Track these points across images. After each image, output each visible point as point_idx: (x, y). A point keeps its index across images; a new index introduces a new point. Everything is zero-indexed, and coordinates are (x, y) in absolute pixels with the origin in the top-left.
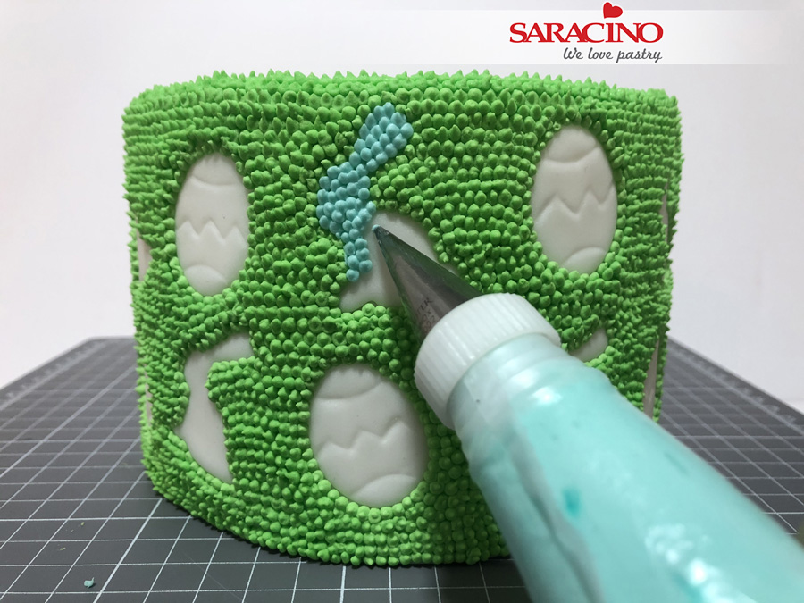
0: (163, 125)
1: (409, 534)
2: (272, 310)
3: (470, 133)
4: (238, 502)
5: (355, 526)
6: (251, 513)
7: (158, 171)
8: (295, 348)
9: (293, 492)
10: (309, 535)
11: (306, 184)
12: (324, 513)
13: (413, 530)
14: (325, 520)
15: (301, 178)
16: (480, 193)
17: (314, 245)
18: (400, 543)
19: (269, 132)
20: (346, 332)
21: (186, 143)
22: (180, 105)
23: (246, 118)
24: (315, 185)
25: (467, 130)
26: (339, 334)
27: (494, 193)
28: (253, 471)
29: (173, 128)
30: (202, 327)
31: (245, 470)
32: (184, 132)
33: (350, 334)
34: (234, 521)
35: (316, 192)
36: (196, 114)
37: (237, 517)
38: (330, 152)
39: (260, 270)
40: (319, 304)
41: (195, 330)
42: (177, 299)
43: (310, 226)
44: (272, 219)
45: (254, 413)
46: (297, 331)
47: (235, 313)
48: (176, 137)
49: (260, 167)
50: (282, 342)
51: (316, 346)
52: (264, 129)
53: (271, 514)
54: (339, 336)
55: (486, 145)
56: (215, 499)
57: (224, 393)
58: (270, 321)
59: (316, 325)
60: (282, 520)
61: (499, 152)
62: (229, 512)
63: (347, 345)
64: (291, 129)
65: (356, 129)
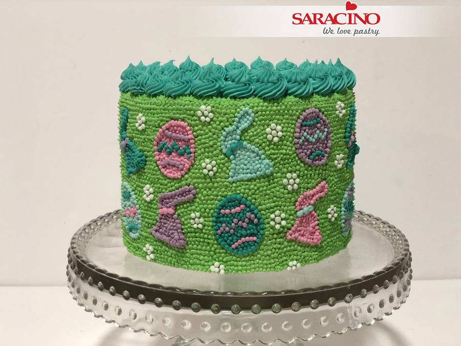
0: (157, 111)
2: (204, 180)
5: (235, 259)
6: (193, 258)
8: (213, 194)
13: (256, 260)
15: (216, 134)
20: (232, 188)
25: (274, 117)
28: (195, 242)
31: (191, 242)
36: (174, 109)
38: (227, 125)
40: (222, 178)
43: (219, 150)
44: (205, 148)
46: (213, 188)
48: (163, 117)
49: (200, 129)
51: (220, 193)
53: (202, 257)
54: (229, 189)
57: (183, 213)
58: (203, 184)
59: (221, 185)
60: (206, 259)
61: (284, 124)
63: (232, 192)
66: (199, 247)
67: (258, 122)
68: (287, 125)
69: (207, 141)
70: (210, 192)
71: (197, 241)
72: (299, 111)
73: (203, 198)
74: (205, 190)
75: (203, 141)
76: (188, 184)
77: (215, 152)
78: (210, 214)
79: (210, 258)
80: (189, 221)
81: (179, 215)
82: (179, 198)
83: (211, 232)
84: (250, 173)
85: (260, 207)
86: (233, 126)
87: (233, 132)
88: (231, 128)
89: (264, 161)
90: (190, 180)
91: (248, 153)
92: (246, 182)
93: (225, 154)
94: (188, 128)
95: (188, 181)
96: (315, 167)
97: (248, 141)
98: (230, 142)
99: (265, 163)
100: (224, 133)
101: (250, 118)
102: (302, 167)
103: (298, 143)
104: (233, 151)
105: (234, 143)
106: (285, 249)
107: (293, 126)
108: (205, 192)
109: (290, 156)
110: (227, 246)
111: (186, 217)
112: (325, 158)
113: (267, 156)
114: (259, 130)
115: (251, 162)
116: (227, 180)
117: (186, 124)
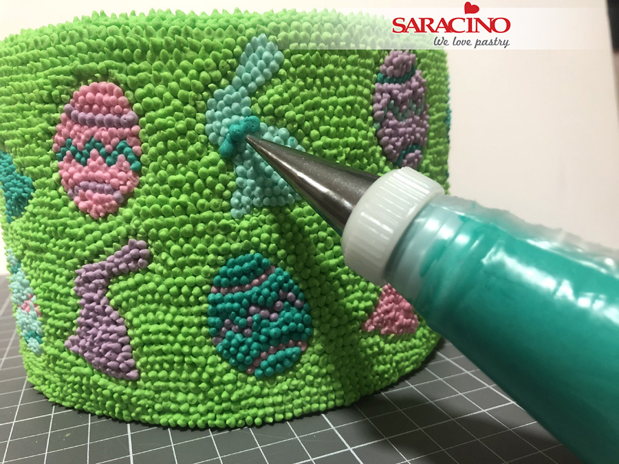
0: (43, 63)
1: (299, 391)
2: (169, 219)
3: (328, 58)
4: (147, 393)
5: (257, 393)
6: (160, 400)
7: (40, 106)
8: (194, 250)
9: (200, 374)
10: (217, 408)
11: (195, 106)
12: (229, 387)
13: (303, 387)
14: (231, 393)
15: (189, 101)
16: (339, 108)
17: (205, 159)
18: (293, 400)
19: (157, 63)
20: (239, 231)
21: (71, 78)
22: (60, 43)
23: (133, 51)
24: (204, 107)
25: (326, 56)
26: (233, 233)
27: (348, 107)
28: (161, 364)
29: (54, 65)
30: (100, 243)
31: (153, 364)
32: (66, 68)
33: (243, 232)
34: (145, 410)
35: (205, 113)
36: (80, 50)
37: (147, 406)
38: (216, 77)
39: (156, 185)
40: (214, 209)
41: (92, 246)
42: (70, 222)
43: (202, 143)
44: (165, 140)
45: (158, 313)
46: (195, 235)
47: (134, 227)
48: (58, 73)
49: (150, 94)
50: (182, 246)
51: (213, 246)
52: (152, 61)
53: (181, 397)
54: (233, 235)
55: (340, 69)
56: (124, 394)
57: (127, 299)
58: (169, 229)
59: (212, 228)
60: (192, 400)
61: (349, 75)
62: (139, 403)
63: (241, 242)
64: (179, 60)
65: (236, 56)
69: (169, 120)
70: (186, 246)
71: (166, 361)
73: (171, 262)
74: (176, 241)
75: (159, 121)
79: (201, 396)
81: (118, 305)
97: (271, 117)
98: (227, 121)
104: (236, 143)
105: (237, 123)
107: (367, 82)
108: (175, 247)
109: (365, 150)
116: (226, 214)
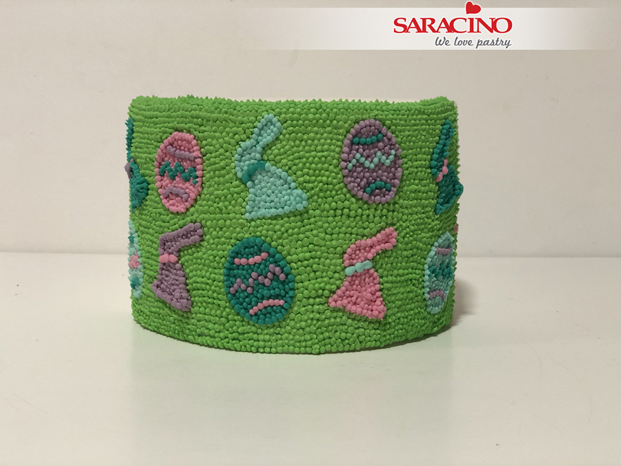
0: (159, 120)
1: (281, 335)
2: (213, 216)
3: (311, 130)
5: (254, 331)
6: (200, 327)
8: (224, 236)
9: (222, 312)
10: (230, 336)
11: (231, 153)
13: (284, 333)
14: (238, 328)
15: (229, 150)
16: (316, 159)
17: (234, 183)
18: (277, 340)
19: (214, 128)
20: (250, 227)
22: (169, 111)
23: (203, 120)
25: (309, 128)
28: (202, 303)
29: (165, 122)
31: (197, 303)
33: (252, 229)
36: (178, 116)
38: (243, 138)
39: (208, 196)
40: (237, 213)
44: (214, 170)
45: (203, 271)
46: (225, 227)
48: (166, 127)
49: (209, 144)
52: (212, 126)
54: (246, 230)
55: (319, 136)
58: (212, 222)
59: (234, 223)
60: (216, 329)
61: (326, 139)
63: (250, 234)
64: (225, 127)
66: (207, 310)
67: (287, 136)
68: (329, 141)
69: (217, 160)
70: (220, 232)
71: (205, 302)
72: (349, 122)
73: (211, 241)
74: (215, 230)
75: (212, 160)
76: (194, 221)
77: (227, 177)
78: (221, 265)
79: (222, 327)
80: (194, 273)
81: (182, 265)
82: (182, 241)
83: (222, 290)
84: (275, 208)
85: (289, 258)
86: (252, 140)
87: (252, 148)
88: (248, 143)
89: (296, 191)
90: (196, 215)
91: (272, 179)
92: (270, 221)
93: (240, 180)
94: (194, 142)
95: (194, 217)
96: (374, 205)
97: (273, 162)
98: (247, 162)
99: (295, 195)
100: (239, 150)
101: (275, 129)
102: (353, 203)
103: (346, 168)
104: (250, 176)
105: (253, 164)
106: (327, 321)
107: (339, 143)
108: (214, 233)
109: (334, 186)
110: (242, 311)
111: (191, 268)
112: (391, 193)
113: (299, 184)
114: (287, 147)
115: (276, 191)
116: (243, 216)
117: (192, 136)
